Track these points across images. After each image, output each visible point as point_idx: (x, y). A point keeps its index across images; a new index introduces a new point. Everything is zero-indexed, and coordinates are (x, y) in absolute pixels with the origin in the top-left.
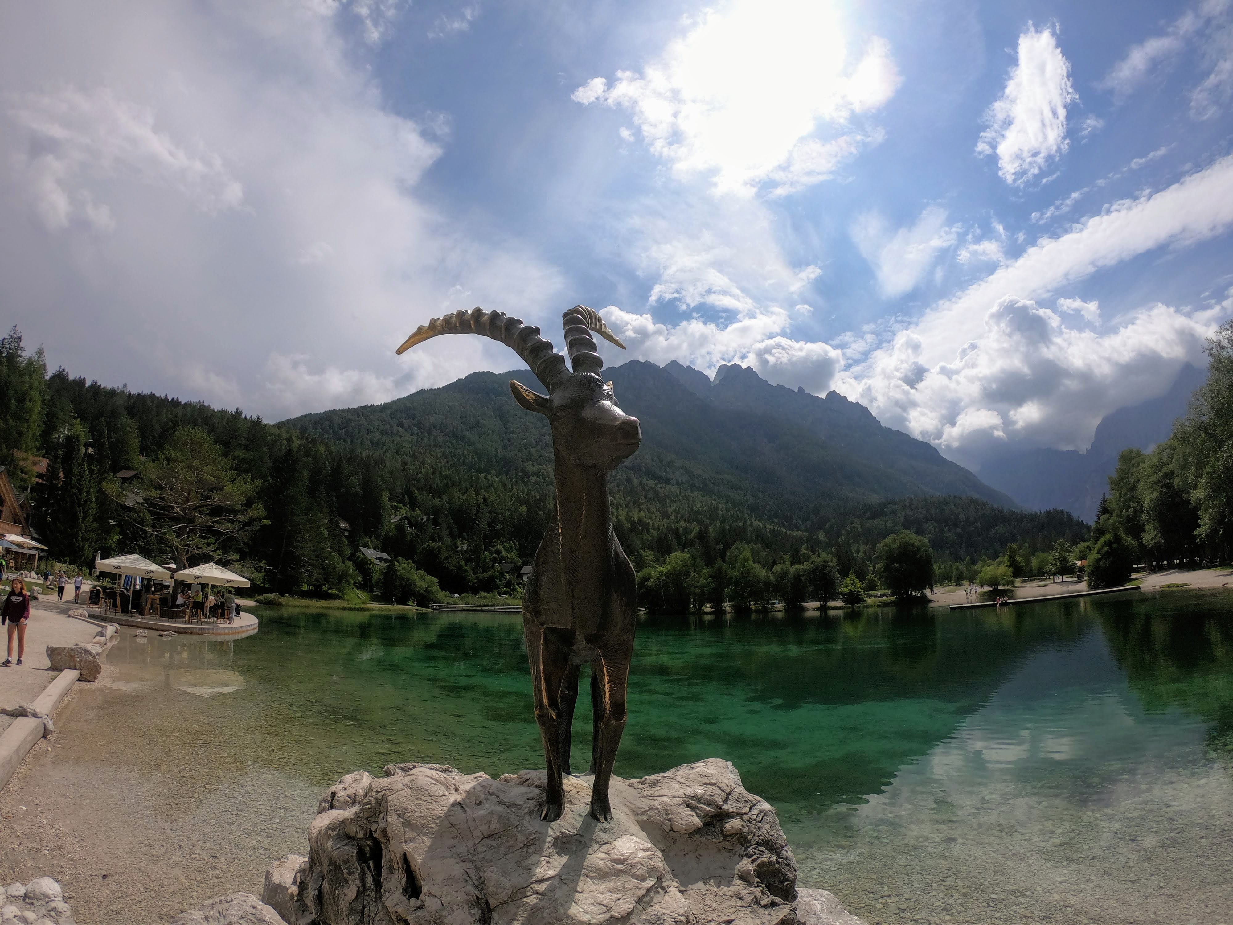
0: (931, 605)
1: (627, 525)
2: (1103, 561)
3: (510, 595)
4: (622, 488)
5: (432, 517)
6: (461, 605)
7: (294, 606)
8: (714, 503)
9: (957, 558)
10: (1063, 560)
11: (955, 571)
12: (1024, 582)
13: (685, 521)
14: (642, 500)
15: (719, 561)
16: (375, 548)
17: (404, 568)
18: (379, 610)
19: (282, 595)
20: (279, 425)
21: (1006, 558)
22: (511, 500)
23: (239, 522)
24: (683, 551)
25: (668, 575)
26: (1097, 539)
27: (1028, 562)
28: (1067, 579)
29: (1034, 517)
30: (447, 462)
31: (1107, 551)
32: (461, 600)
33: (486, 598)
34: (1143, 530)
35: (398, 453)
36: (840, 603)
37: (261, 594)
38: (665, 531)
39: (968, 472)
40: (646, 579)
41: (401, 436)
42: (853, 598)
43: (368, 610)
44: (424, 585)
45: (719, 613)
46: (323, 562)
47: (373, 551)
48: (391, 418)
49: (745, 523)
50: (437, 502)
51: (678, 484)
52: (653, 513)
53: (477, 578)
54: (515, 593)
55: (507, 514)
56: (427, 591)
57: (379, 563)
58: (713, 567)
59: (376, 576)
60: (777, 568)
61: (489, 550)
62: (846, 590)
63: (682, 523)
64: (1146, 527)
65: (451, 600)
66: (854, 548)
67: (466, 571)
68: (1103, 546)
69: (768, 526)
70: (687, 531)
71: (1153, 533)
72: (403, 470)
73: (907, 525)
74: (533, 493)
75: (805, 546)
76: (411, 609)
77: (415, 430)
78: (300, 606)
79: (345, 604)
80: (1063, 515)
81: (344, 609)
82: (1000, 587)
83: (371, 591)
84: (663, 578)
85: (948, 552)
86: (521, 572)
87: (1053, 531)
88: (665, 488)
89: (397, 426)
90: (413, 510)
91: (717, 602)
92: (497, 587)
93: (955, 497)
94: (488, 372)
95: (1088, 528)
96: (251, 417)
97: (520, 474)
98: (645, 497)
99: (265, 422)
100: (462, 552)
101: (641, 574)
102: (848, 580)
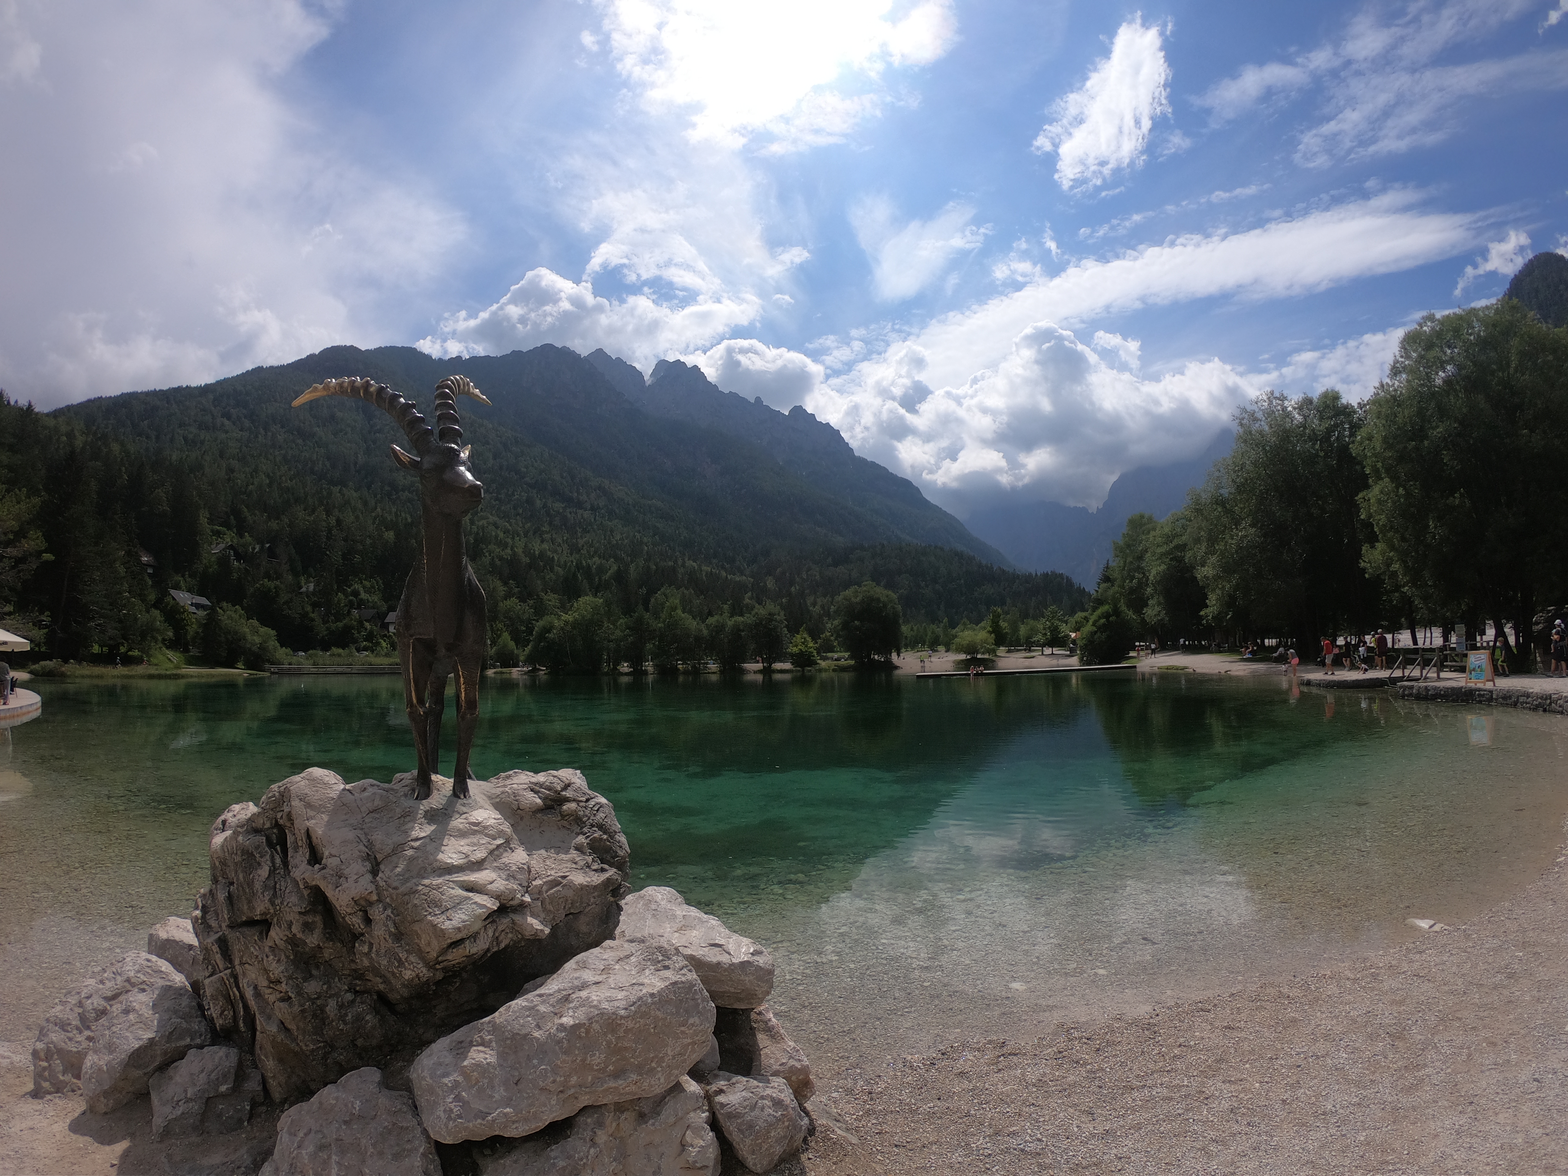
0: (897, 672)
1: (526, 560)
2: (1099, 634)
3: (373, 651)
4: (521, 511)
5: (268, 545)
6: (307, 666)
7: (83, 677)
8: (638, 535)
9: (935, 620)
10: (1055, 630)
11: (929, 633)
12: (1009, 651)
13: (600, 558)
14: (546, 528)
15: (641, 607)
16: (189, 590)
17: (230, 618)
18: (198, 677)
19: (66, 661)
20: (57, 414)
21: (989, 622)
22: (374, 523)
23: (10, 558)
24: (595, 596)
25: (575, 624)
26: (1094, 609)
27: (1015, 630)
28: (1056, 651)
29: (1028, 578)
30: (290, 470)
31: (1104, 624)
32: (307, 659)
33: (339, 655)
34: (1147, 605)
35: (221, 456)
36: (787, 666)
37: (36, 661)
38: (573, 569)
39: (952, 518)
40: (548, 629)
41: (227, 432)
42: (803, 660)
43: (183, 677)
44: (257, 640)
45: (638, 673)
46: (120, 611)
47: (187, 595)
48: (215, 407)
49: (676, 562)
50: (274, 525)
51: (593, 509)
52: (559, 545)
53: (328, 629)
54: (379, 649)
55: (368, 541)
56: (262, 648)
57: (196, 611)
58: (631, 617)
59: (192, 629)
60: (711, 620)
61: (344, 592)
62: (795, 650)
63: (596, 559)
64: (1150, 602)
65: (294, 659)
66: (810, 600)
67: (313, 620)
68: (1100, 618)
69: (704, 568)
70: (601, 570)
71: (1157, 609)
72: (229, 480)
73: (876, 577)
74: (403, 515)
75: (749, 594)
76: (239, 673)
77: (247, 423)
78: (90, 677)
79: (153, 671)
80: (1063, 579)
81: (151, 677)
82: (979, 656)
83: (186, 651)
84: (569, 628)
85: (923, 611)
86: (386, 621)
87: (1049, 597)
88: (576, 513)
89: (223, 416)
90: (241, 536)
91: (637, 661)
92: (355, 641)
93: (936, 547)
94: (352, 346)
95: (1090, 595)
96: (16, 402)
97: (387, 488)
98: (550, 524)
99: (37, 409)
100: (307, 594)
101: (541, 623)
102: (798, 638)
